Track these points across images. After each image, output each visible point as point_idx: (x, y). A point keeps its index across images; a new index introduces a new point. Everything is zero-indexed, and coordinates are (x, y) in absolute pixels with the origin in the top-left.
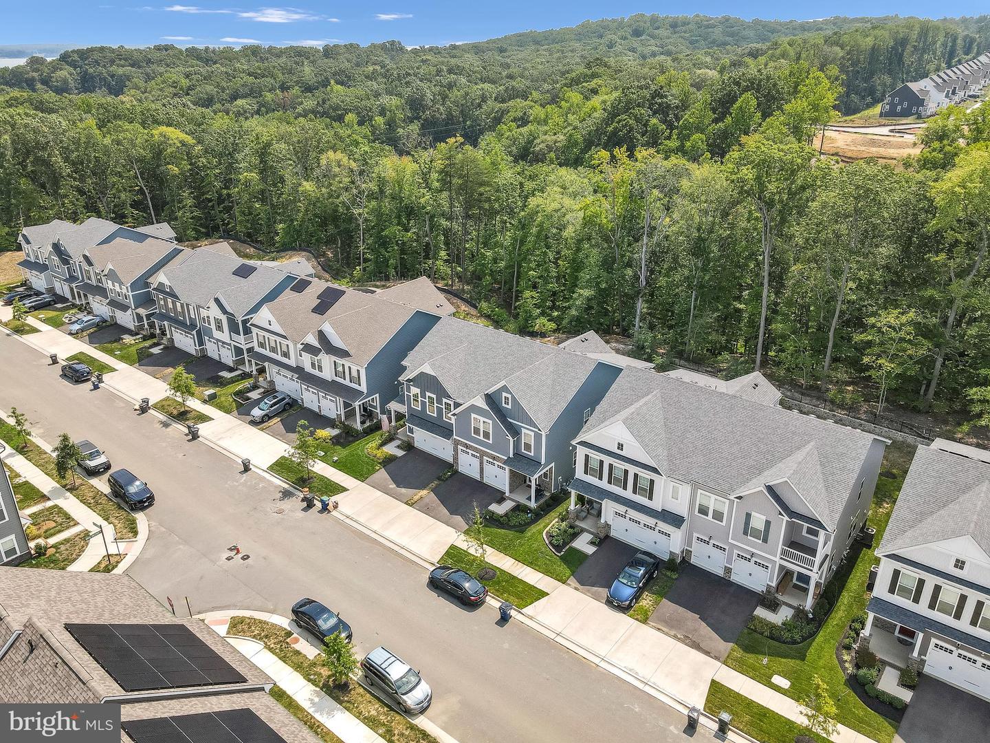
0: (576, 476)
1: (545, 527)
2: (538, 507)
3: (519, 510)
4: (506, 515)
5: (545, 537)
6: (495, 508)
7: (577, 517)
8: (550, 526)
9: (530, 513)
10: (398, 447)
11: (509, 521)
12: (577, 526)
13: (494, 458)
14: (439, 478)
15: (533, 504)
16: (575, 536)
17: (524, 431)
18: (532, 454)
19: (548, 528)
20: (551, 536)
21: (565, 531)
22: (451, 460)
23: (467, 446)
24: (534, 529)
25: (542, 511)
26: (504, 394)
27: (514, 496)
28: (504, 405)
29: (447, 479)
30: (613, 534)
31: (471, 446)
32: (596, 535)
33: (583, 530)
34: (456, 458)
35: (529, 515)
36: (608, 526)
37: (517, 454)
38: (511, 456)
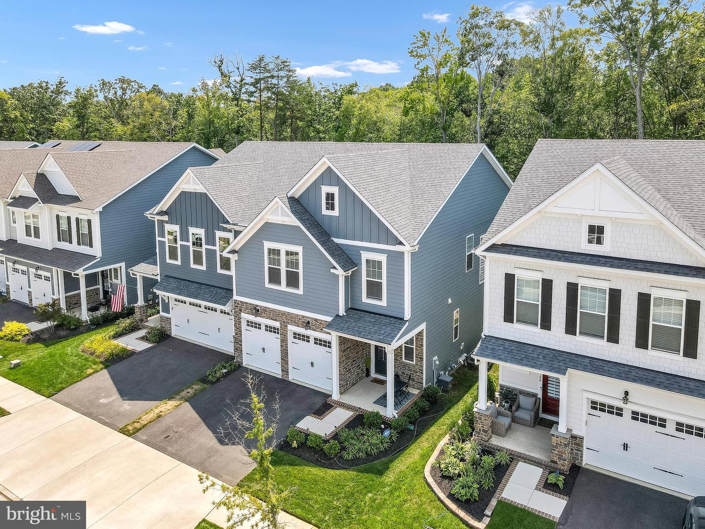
0: (486, 331)
1: (425, 457)
2: (403, 414)
3: (363, 424)
4: (336, 436)
5: (430, 480)
6: (310, 424)
7: (495, 429)
8: (436, 453)
9: (386, 428)
10: (143, 338)
11: (343, 449)
12: (500, 450)
13: (307, 324)
14: (204, 380)
15: (390, 412)
16: (501, 471)
17: (365, 256)
18: (384, 303)
19: (432, 460)
20: (444, 477)
21: (475, 463)
22: (229, 349)
23: (256, 311)
24: (402, 464)
25: (411, 423)
26: (325, 189)
27: (347, 399)
28: (325, 212)
29: (218, 380)
30: (588, 460)
31: (265, 309)
32: (550, 468)
33: (514, 457)
34: (238, 341)
35: (387, 433)
36: (576, 441)
37: (353, 309)
38: (342, 312)
